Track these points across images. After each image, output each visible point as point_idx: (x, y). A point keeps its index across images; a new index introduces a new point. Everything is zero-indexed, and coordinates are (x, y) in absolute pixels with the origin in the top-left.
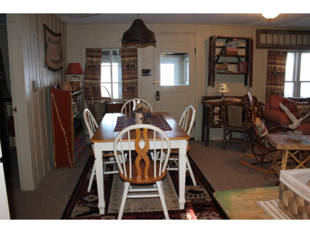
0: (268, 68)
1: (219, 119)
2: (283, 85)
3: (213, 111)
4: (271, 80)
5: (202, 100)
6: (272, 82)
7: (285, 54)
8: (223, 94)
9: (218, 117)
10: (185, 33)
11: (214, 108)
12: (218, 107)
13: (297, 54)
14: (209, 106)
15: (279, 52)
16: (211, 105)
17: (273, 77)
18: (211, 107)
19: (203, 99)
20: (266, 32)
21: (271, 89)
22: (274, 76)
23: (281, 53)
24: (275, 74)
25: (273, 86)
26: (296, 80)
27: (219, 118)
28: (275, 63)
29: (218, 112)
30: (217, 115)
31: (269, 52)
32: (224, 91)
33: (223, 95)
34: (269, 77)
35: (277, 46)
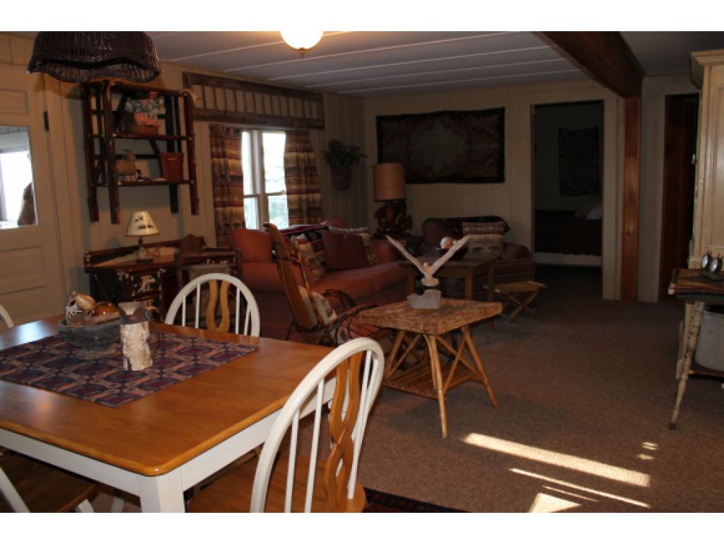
0: (213, 165)
1: (154, 308)
2: (241, 205)
3: (139, 287)
4: (223, 195)
5: (86, 262)
6: (226, 199)
7: (238, 133)
8: (141, 239)
9: (150, 301)
10: (12, 63)
11: (139, 281)
12: (148, 277)
13: (256, 133)
14: (127, 276)
15: (228, 130)
16: (131, 274)
17: (226, 188)
18: (132, 278)
19: (88, 260)
20: (202, 80)
21: (224, 215)
22: (228, 185)
23: (232, 132)
24: (229, 180)
25: (228, 209)
26: (258, 191)
27: (153, 304)
28: (224, 156)
29: (149, 289)
30: (149, 299)
31: (212, 128)
32: (148, 231)
33: (140, 241)
34: (219, 189)
35: (226, 116)
